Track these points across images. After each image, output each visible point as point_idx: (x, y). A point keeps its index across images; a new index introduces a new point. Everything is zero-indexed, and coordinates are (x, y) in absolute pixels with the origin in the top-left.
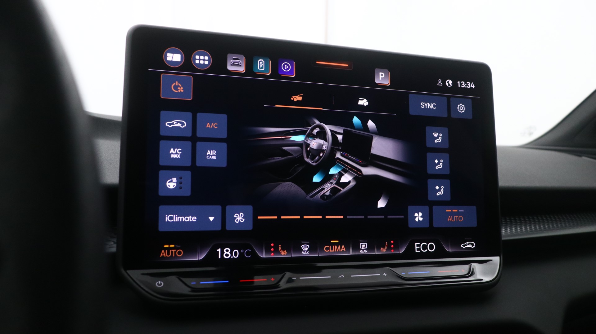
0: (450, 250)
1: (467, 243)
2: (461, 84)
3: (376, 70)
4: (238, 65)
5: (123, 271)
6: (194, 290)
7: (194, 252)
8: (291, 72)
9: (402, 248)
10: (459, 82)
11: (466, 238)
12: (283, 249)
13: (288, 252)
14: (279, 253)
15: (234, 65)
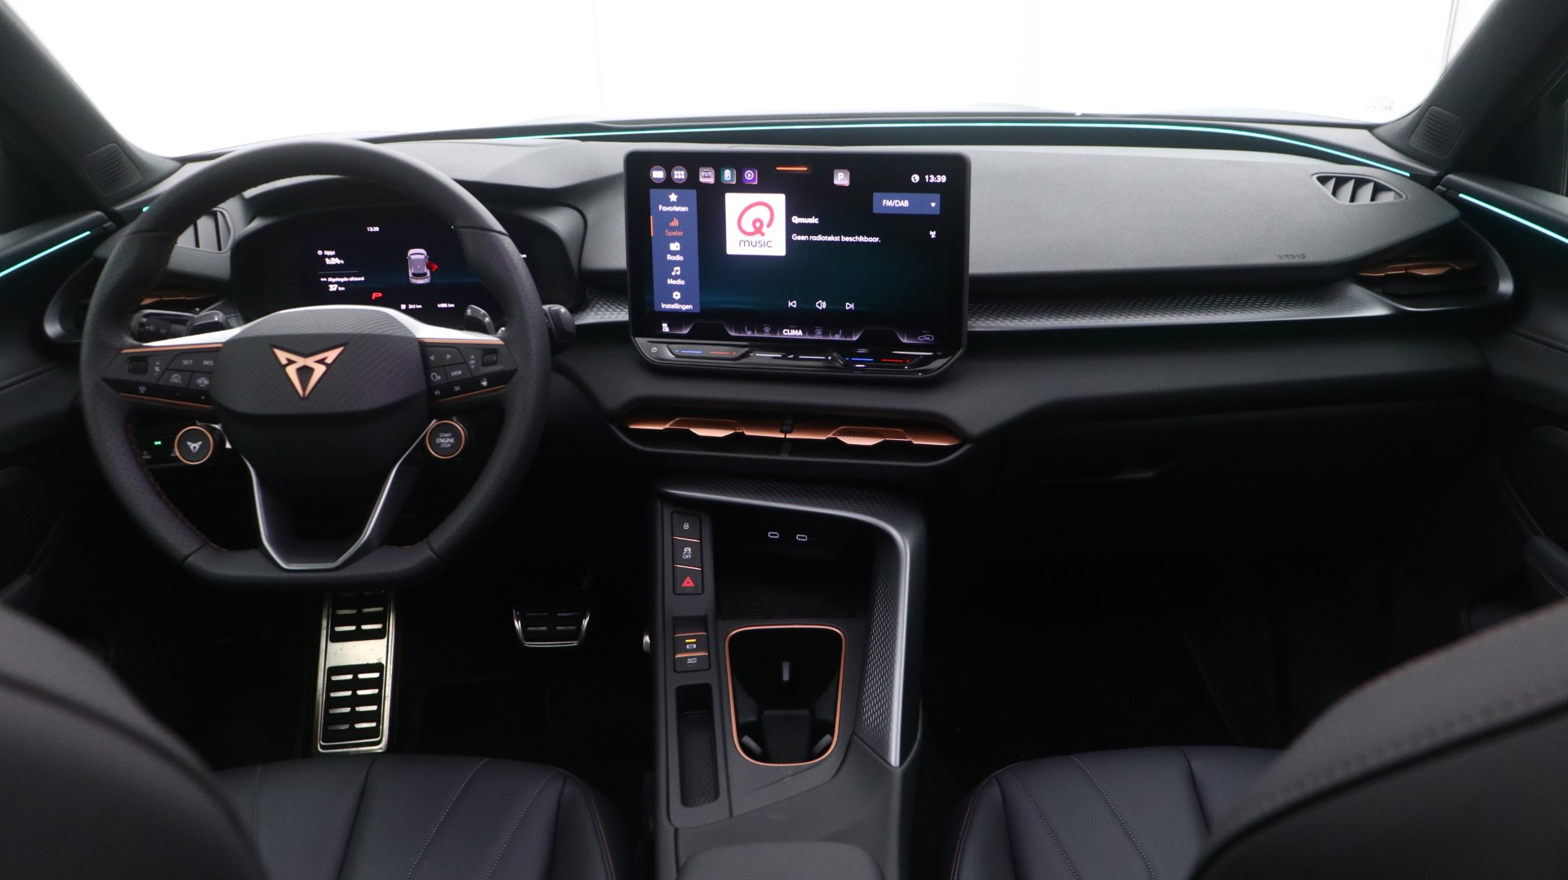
0: (905, 341)
1: (925, 336)
2: (929, 178)
3: (835, 171)
4: (708, 177)
5: (632, 337)
6: (677, 356)
7: (681, 327)
8: (753, 180)
9: (855, 335)
10: (927, 177)
11: (924, 332)
12: (749, 330)
13: (753, 332)
14: (746, 333)
15: (705, 177)
